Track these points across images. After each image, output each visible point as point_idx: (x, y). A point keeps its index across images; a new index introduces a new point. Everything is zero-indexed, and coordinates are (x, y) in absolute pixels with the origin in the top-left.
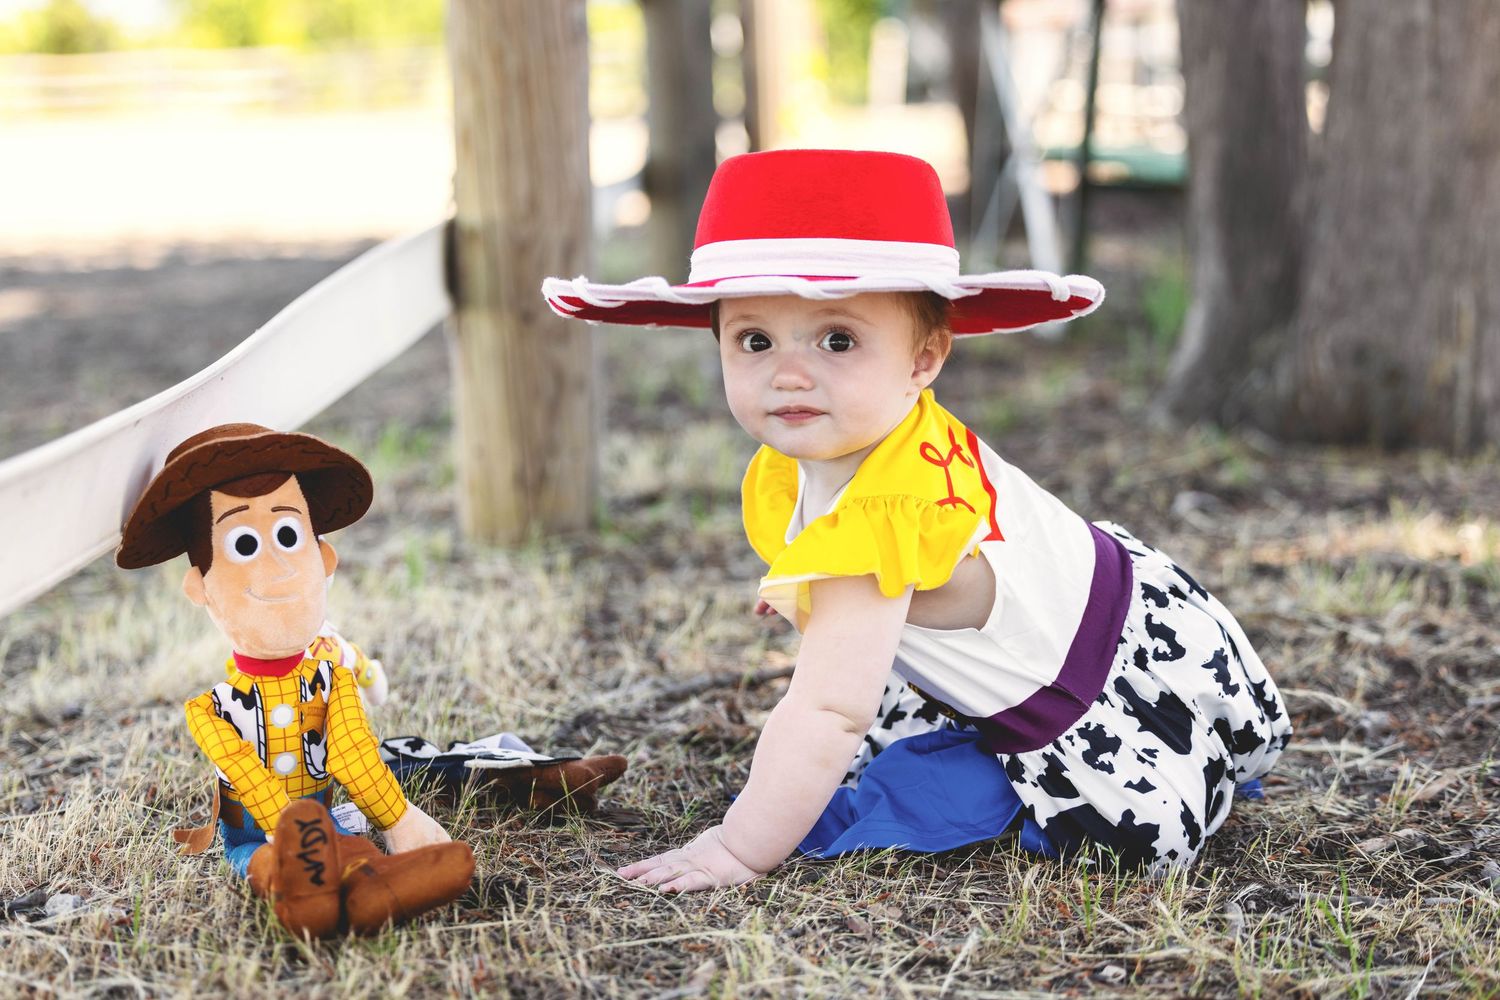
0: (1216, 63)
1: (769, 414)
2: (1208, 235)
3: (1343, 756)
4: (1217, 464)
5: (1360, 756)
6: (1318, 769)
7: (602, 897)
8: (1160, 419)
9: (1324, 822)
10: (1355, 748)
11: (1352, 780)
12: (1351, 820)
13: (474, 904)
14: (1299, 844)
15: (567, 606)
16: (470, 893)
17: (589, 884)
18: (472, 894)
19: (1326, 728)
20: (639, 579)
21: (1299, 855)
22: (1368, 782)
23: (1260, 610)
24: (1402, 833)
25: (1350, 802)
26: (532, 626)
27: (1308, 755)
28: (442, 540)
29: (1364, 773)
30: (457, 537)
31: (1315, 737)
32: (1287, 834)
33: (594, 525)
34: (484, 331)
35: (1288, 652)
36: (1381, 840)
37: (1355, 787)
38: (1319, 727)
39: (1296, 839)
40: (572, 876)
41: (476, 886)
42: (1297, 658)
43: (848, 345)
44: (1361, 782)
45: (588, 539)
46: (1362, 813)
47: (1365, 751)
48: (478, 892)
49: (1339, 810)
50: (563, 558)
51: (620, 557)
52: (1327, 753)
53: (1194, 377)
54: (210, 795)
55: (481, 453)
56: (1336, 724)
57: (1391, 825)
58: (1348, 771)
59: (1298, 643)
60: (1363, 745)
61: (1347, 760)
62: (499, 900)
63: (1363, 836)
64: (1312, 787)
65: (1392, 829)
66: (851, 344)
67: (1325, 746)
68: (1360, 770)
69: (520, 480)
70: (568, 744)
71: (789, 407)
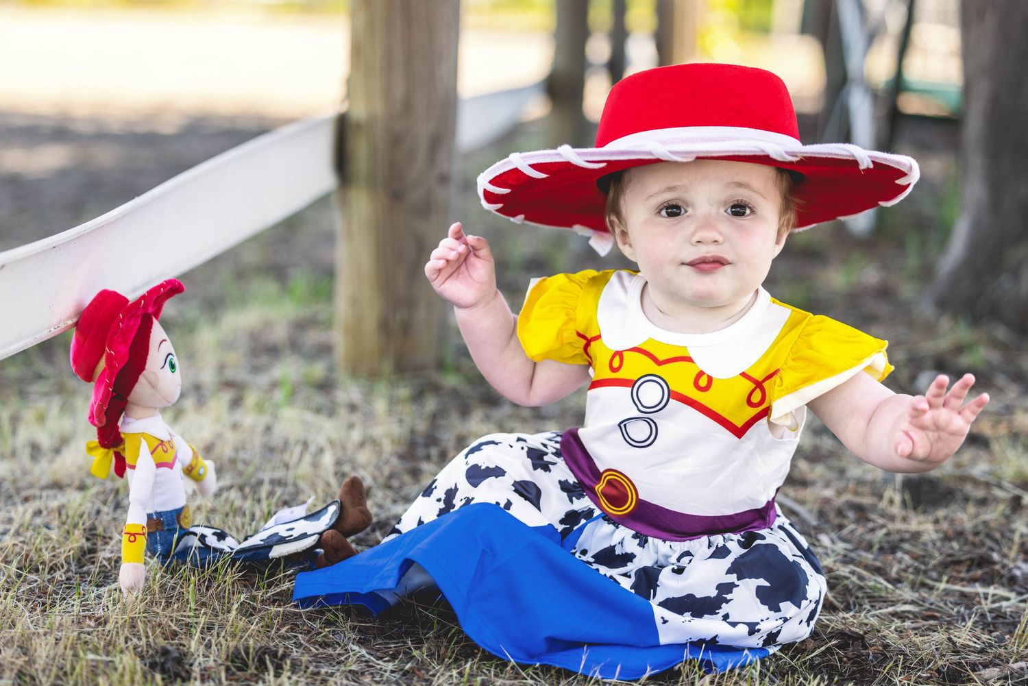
0: (990, 22)
1: (683, 264)
2: (976, 161)
3: (990, 599)
4: (960, 349)
5: (1008, 599)
6: (968, 607)
7: (350, 671)
8: (926, 309)
9: (956, 652)
10: (1002, 592)
11: (994, 618)
12: (982, 651)
13: (245, 668)
14: (930, 669)
15: (396, 430)
16: (243, 659)
17: (342, 658)
18: (245, 661)
19: (983, 574)
20: (465, 412)
21: (928, 678)
22: (1007, 621)
23: (958, 472)
24: (1016, 666)
25: (985, 637)
26: (362, 444)
27: (963, 595)
28: (318, 370)
29: (1005, 613)
30: (331, 369)
31: (973, 580)
32: (922, 659)
33: (441, 366)
34: (362, 204)
35: (971, 509)
36: (999, 670)
37: (994, 625)
38: (979, 572)
39: (929, 664)
40: (330, 651)
41: (247, 653)
42: (977, 515)
43: (745, 213)
44: (1001, 620)
45: (435, 376)
46: (991, 646)
47: (1012, 595)
48: (248, 658)
49: (975, 643)
50: (404, 392)
51: (455, 393)
52: (977, 594)
53: (956, 277)
54: (69, 563)
55: (355, 302)
56: (993, 571)
57: (1011, 658)
58: (991, 611)
59: (983, 502)
60: (1012, 590)
61: (994, 602)
62: (262, 667)
63: (986, 666)
64: (960, 622)
65: (1012, 661)
66: (748, 211)
67: (979, 589)
68: (1003, 610)
69: (384, 327)
70: (363, 543)
71: (706, 257)
